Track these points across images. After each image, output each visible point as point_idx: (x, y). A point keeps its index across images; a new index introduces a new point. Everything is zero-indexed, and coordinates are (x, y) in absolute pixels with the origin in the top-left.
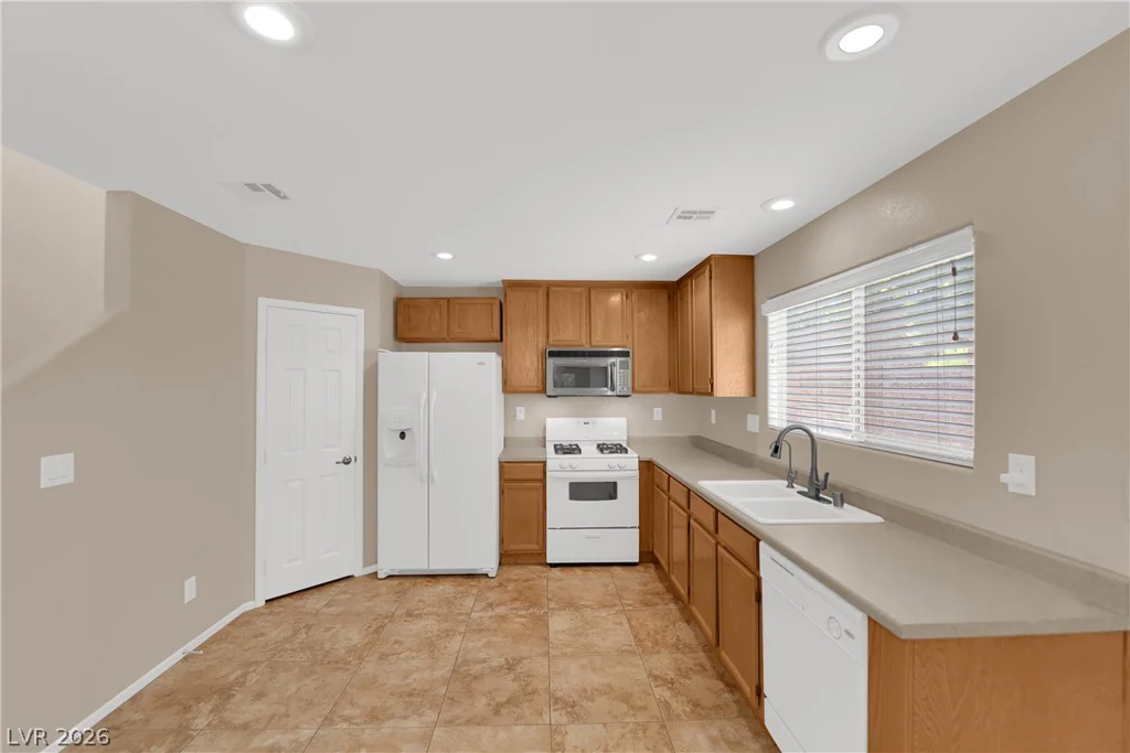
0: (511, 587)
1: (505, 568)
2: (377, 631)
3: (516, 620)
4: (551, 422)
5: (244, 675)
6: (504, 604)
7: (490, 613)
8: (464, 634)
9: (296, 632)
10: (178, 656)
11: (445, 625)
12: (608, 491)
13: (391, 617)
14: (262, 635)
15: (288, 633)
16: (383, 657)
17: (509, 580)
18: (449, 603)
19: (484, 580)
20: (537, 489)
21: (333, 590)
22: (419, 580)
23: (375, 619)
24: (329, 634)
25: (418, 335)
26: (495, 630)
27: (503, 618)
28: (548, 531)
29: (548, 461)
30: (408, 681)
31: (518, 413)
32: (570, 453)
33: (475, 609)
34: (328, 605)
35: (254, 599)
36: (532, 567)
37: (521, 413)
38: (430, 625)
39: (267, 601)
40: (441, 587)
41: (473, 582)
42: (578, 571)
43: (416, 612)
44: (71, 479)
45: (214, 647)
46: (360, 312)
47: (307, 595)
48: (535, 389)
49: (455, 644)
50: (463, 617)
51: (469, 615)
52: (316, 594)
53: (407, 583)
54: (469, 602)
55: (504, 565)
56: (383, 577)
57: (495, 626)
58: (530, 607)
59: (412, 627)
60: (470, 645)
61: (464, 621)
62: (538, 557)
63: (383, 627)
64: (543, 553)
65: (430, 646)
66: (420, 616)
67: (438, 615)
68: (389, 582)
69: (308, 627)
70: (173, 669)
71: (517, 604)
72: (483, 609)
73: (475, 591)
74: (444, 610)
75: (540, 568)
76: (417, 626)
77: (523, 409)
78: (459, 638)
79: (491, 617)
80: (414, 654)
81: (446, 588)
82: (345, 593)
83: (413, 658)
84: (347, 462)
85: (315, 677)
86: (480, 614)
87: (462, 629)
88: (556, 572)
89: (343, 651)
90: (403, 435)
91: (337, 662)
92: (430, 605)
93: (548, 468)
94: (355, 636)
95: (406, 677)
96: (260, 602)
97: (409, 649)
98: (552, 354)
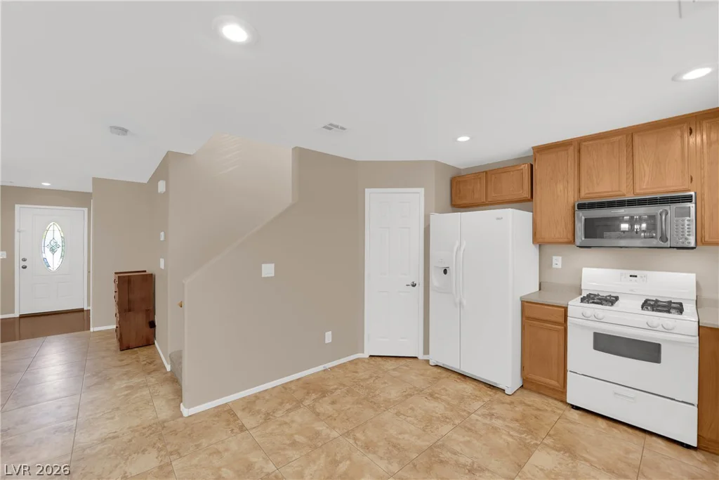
0: (519, 408)
1: (525, 392)
2: (406, 396)
3: (504, 436)
4: (587, 272)
5: (336, 389)
6: (504, 420)
7: (487, 421)
8: (456, 426)
9: (371, 377)
10: (320, 368)
11: (449, 414)
12: (650, 352)
13: (420, 391)
14: (356, 372)
15: (367, 377)
16: (398, 414)
17: (522, 403)
18: (462, 399)
19: (499, 395)
20: (557, 331)
21: (403, 362)
22: (454, 375)
23: (410, 389)
24: (383, 386)
25: (464, 202)
26: (481, 436)
27: (495, 430)
28: (568, 373)
29: (569, 307)
30: (400, 437)
31: (554, 262)
32: (601, 304)
33: (479, 412)
34: (394, 370)
35: (363, 353)
36: (551, 401)
37: (557, 262)
38: (438, 408)
39: (371, 356)
40: (465, 386)
41: (490, 392)
42: (601, 422)
43: (436, 395)
44: (273, 275)
45: (336, 369)
46: (422, 190)
47: (389, 360)
48: (566, 240)
49: (445, 429)
50: (464, 414)
51: (469, 414)
52: (393, 362)
53: (445, 374)
54: (477, 405)
55: (526, 389)
56: (433, 364)
57: (483, 432)
58: (525, 432)
59: (427, 404)
60: (455, 436)
61: (462, 416)
62: (559, 393)
63: (411, 395)
64: (564, 392)
65: (429, 421)
66: (436, 399)
67: (448, 404)
68: (435, 369)
69: (377, 377)
70: (318, 372)
71: (516, 425)
72: (484, 416)
73: (487, 399)
74: (455, 402)
75: (560, 405)
76: (430, 404)
77: (560, 258)
78: (450, 427)
79: (484, 424)
80: (415, 422)
81: (468, 388)
82: (407, 366)
83: (413, 424)
84: (414, 285)
85: (361, 406)
86: (479, 418)
87: (457, 422)
88: (575, 415)
89: (382, 399)
90: (445, 272)
91: (375, 403)
92: (449, 395)
93: (569, 314)
94: (394, 393)
95: (400, 434)
96: (366, 355)
97: (415, 417)
98: (582, 206)
